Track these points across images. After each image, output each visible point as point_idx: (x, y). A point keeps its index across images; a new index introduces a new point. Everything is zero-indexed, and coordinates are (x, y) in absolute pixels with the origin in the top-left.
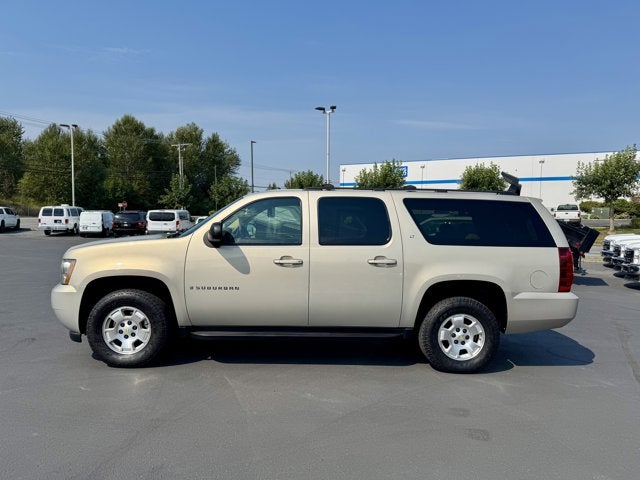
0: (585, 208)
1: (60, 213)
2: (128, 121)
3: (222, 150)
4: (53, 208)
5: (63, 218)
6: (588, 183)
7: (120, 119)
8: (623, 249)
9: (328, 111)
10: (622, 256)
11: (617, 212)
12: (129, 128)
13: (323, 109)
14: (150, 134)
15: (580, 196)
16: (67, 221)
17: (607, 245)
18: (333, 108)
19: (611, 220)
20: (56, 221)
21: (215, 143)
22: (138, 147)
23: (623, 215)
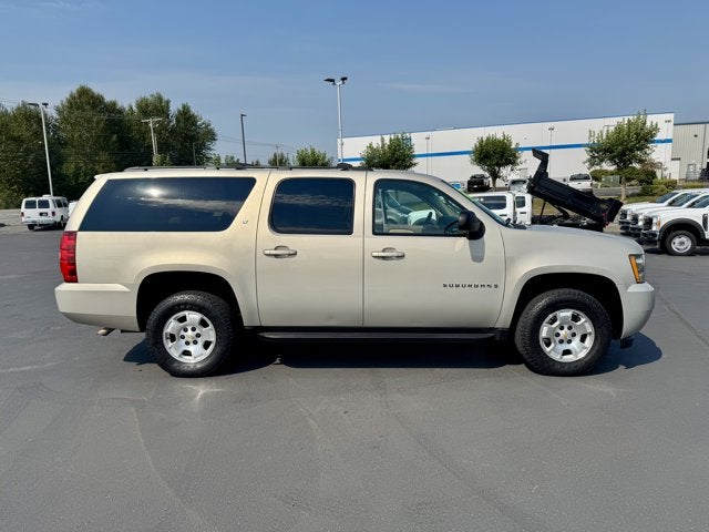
0: (596, 177)
1: (44, 204)
2: (84, 92)
3: (194, 123)
4: (37, 199)
5: (49, 211)
6: (600, 151)
7: (74, 91)
8: (640, 217)
9: (339, 83)
10: (640, 223)
11: (628, 180)
12: (86, 101)
13: (332, 80)
14: (112, 108)
15: (592, 165)
16: (53, 213)
17: (624, 215)
18: (344, 79)
19: (622, 188)
20: (41, 214)
21: (186, 116)
22: (98, 123)
23: (633, 182)
